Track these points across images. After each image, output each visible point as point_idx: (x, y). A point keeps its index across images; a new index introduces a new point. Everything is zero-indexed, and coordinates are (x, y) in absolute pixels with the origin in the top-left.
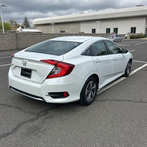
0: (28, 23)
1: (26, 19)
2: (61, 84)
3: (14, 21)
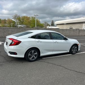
1: (53, 21)
2: (15, 48)
3: (46, 22)
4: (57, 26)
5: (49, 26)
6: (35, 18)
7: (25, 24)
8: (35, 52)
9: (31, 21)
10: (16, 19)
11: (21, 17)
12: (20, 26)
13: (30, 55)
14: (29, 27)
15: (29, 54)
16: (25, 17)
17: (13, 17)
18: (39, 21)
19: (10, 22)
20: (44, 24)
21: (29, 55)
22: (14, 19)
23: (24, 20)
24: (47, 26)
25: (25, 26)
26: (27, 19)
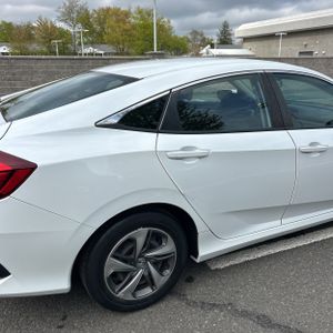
0: (230, 35)
1: (226, 26)
3: (199, 31)
4: (246, 44)
5: (212, 46)
6: (150, 14)
7: (111, 43)
8: (154, 240)
9: (134, 27)
10: (72, 20)
11: (91, 12)
12: (90, 50)
13: (120, 265)
14: (128, 54)
15: (110, 260)
16: (108, 9)
17: (59, 14)
18: (170, 28)
19: (49, 33)
20: (189, 41)
21: (112, 265)
22: (65, 21)
23: (104, 22)
24: (204, 47)
25: (110, 49)
26: (118, 21)
